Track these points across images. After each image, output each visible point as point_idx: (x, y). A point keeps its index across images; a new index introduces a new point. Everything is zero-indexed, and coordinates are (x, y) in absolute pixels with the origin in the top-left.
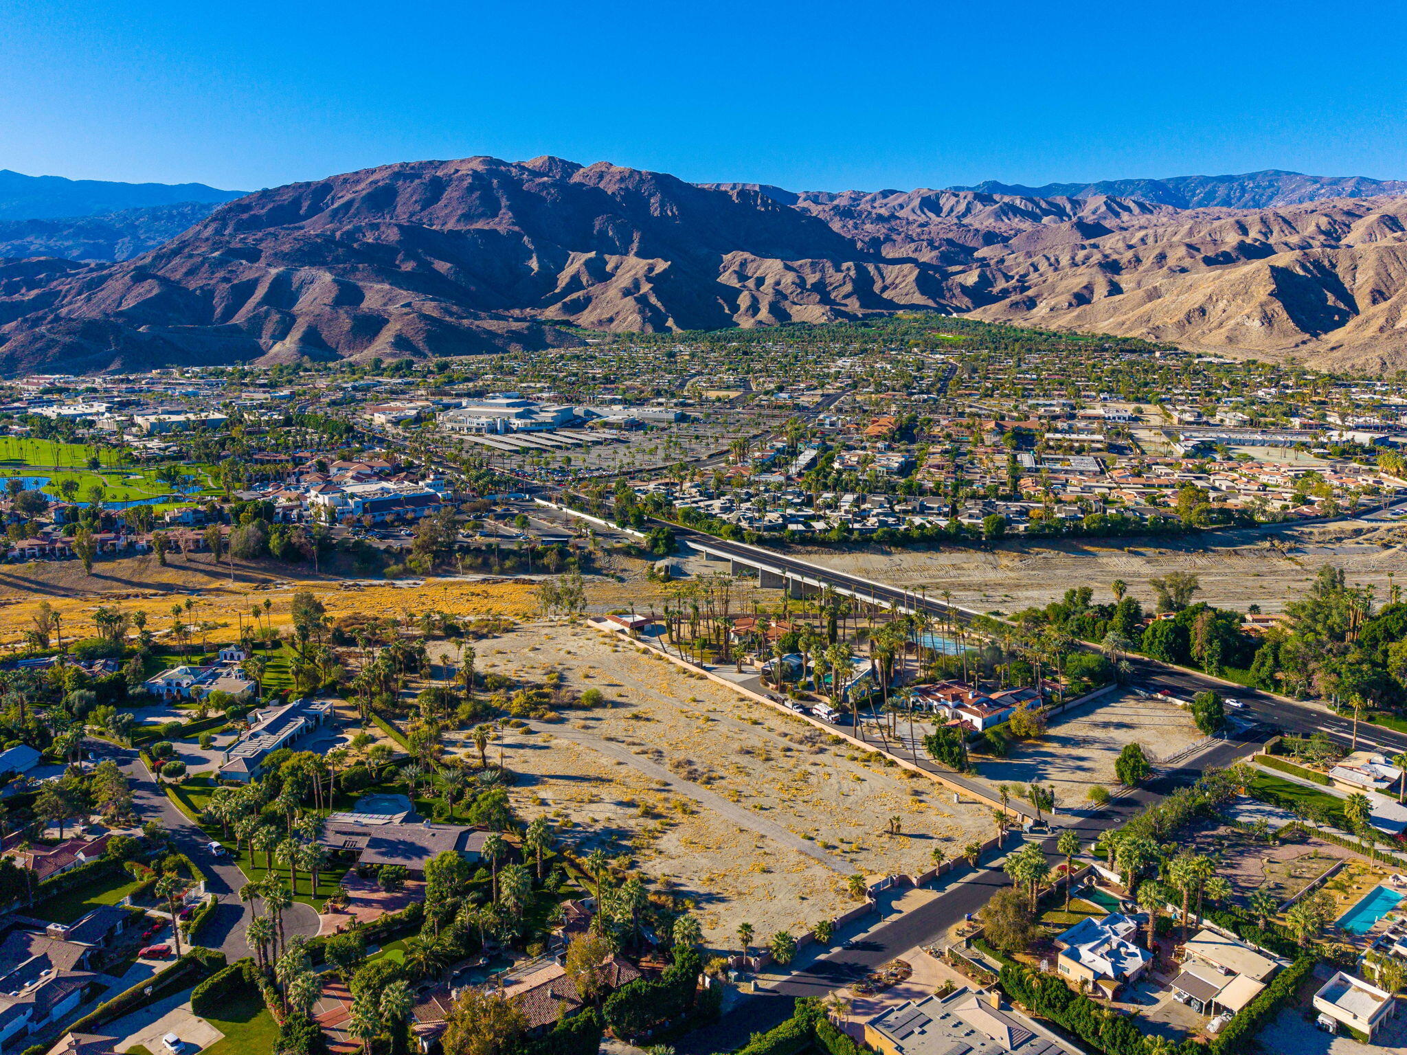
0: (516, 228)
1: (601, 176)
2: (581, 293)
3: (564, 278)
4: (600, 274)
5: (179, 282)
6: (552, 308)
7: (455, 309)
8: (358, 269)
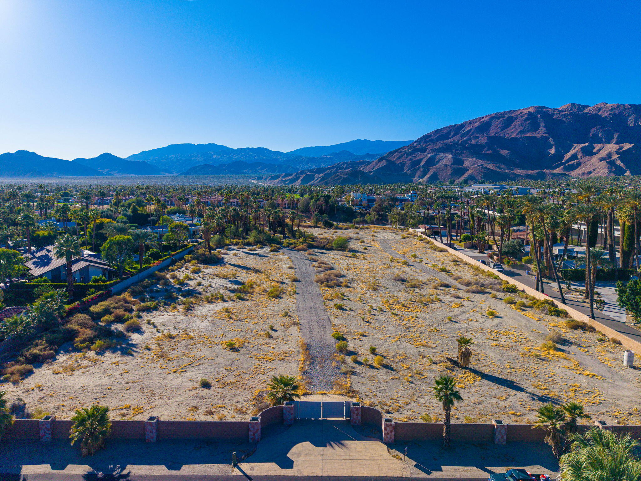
0: (547, 135)
1: (600, 109)
2: (575, 161)
3: (568, 156)
4: (589, 152)
5: (394, 161)
6: (558, 169)
7: (503, 166)
8: (463, 153)
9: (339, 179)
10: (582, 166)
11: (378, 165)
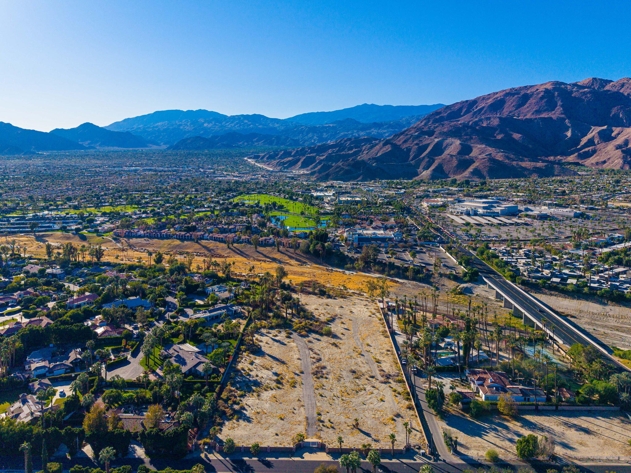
0: (563, 116)
1: (623, 85)
2: (590, 148)
3: (584, 140)
4: (606, 137)
5: (400, 145)
6: (572, 156)
7: (512, 156)
8: (472, 138)
9: (340, 171)
10: (597, 154)
11: (382, 150)
